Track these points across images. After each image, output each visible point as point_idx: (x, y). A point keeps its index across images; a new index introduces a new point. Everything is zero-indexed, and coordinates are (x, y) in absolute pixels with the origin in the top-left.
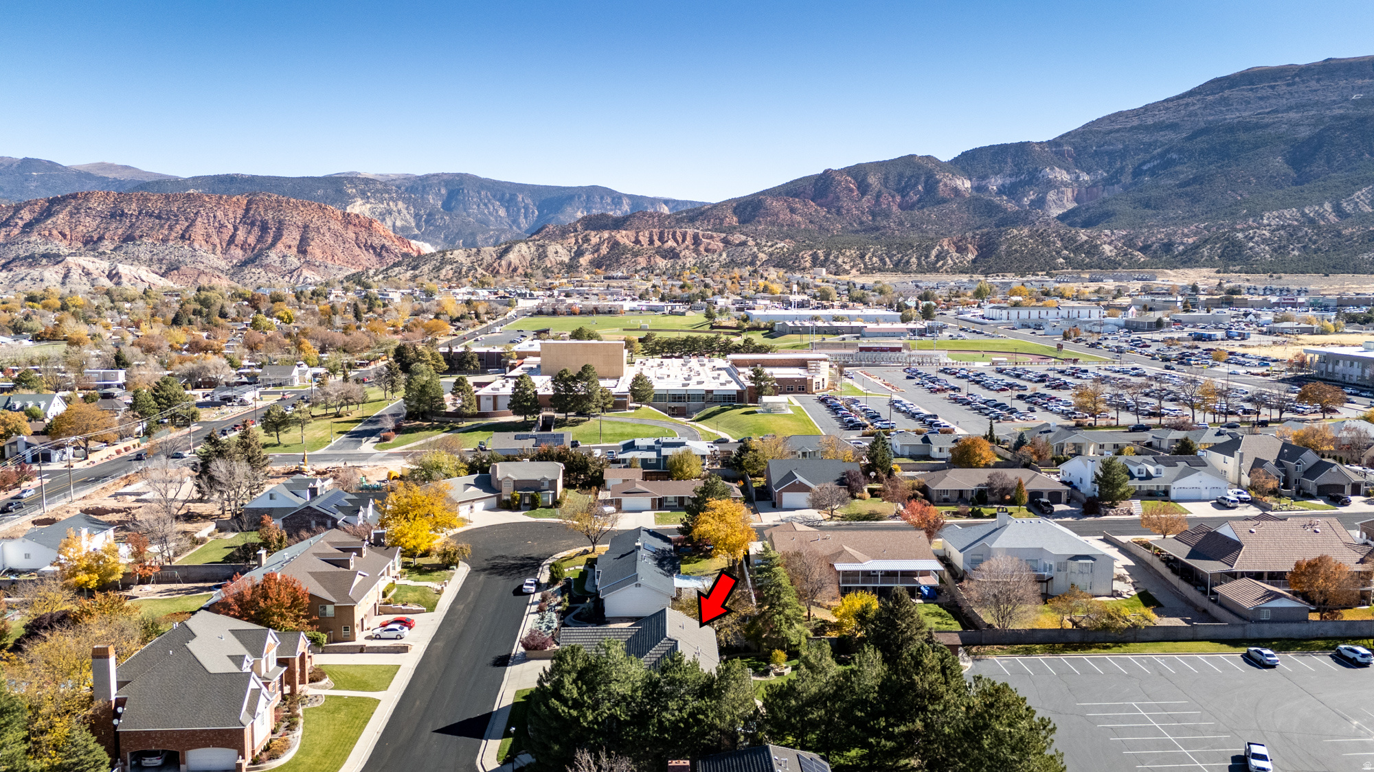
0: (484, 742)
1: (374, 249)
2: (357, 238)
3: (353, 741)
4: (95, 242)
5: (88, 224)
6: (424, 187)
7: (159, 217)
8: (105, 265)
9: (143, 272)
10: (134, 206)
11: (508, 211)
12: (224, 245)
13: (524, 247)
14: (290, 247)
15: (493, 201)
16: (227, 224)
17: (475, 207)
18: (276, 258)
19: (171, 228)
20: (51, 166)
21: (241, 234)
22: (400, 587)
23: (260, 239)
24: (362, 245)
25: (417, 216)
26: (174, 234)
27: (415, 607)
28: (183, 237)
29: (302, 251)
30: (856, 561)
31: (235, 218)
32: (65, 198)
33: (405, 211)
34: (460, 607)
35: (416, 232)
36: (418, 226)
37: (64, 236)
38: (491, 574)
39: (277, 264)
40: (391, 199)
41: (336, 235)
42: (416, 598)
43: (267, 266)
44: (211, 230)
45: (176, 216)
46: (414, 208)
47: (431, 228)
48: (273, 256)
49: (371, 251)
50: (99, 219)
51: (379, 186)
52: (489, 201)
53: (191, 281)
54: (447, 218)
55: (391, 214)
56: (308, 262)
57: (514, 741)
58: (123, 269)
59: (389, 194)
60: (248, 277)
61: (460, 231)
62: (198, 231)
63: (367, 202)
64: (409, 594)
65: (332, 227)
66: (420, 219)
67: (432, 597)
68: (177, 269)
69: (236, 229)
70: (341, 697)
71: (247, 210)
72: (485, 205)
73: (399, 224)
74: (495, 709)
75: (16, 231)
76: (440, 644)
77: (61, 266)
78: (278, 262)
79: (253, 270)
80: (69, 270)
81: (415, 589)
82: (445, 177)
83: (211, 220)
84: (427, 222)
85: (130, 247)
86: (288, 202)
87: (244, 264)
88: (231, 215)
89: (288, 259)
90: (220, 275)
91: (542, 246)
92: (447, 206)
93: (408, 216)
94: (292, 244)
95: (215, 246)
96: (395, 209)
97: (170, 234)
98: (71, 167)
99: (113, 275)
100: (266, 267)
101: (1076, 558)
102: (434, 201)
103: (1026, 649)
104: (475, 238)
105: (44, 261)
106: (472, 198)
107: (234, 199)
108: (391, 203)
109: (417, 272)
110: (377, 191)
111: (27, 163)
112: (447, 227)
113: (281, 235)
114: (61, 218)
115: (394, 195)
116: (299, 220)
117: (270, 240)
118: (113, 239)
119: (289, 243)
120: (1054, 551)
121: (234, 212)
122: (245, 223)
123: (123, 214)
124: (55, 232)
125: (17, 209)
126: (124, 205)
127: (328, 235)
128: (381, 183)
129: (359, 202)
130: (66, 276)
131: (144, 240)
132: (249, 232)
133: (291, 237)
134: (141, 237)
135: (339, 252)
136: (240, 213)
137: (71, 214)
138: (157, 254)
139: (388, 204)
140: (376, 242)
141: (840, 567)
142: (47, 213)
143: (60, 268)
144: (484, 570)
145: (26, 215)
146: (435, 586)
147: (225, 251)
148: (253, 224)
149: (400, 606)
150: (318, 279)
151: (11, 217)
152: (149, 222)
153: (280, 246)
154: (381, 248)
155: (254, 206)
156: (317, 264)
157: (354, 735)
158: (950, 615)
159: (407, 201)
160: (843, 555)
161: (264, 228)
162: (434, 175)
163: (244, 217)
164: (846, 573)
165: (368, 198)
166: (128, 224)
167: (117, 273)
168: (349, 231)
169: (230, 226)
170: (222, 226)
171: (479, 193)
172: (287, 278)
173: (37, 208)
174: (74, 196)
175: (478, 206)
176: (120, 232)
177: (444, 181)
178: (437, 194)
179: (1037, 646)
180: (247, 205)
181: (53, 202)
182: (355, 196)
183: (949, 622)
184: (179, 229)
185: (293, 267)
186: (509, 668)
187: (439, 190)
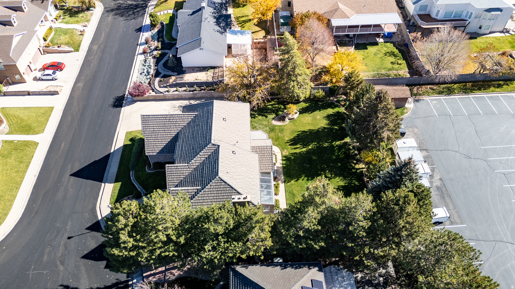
0: (103, 184)
3: (18, 185)
22: (57, 30)
27: (67, 48)
30: (346, 17)
34: (95, 47)
38: (116, 14)
42: (66, 41)
57: (121, 185)
64: (62, 37)
67: (77, 38)
70: (12, 142)
74: (112, 151)
76: (80, 85)
81: (65, 32)
101: (489, 10)
103: (448, 89)
120: (477, 7)
141: (335, 22)
144: (112, 10)
146: (79, 27)
149: (56, 48)
157: (19, 179)
158: (400, 55)
160: (337, 12)
164: (339, 28)
179: (456, 86)
183: (400, 62)
186: (123, 109)
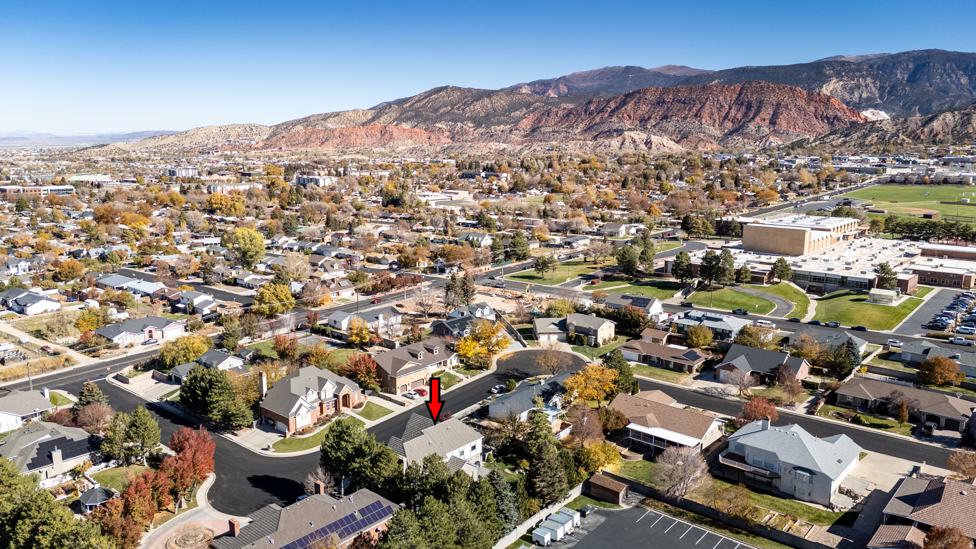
1: (828, 119)
2: (816, 111)
4: (646, 121)
5: (644, 109)
6: (894, 64)
7: (684, 103)
8: (644, 136)
9: (665, 140)
10: (671, 96)
11: (970, 79)
12: (721, 119)
13: (949, 116)
14: (764, 120)
15: (957, 71)
16: (725, 105)
17: (938, 77)
18: (753, 128)
19: (690, 110)
20: (640, 70)
21: (733, 112)
22: (446, 373)
23: (745, 115)
24: (819, 117)
25: (881, 89)
26: (691, 114)
28: (696, 116)
29: (773, 122)
31: (731, 100)
32: (634, 93)
33: (871, 85)
35: (879, 101)
36: (881, 97)
37: (630, 117)
39: (754, 132)
40: (862, 76)
41: (800, 109)
42: (444, 381)
43: (747, 134)
44: (715, 110)
45: (694, 101)
46: (880, 82)
47: (893, 97)
48: (752, 127)
49: (825, 121)
50: (650, 106)
51: (853, 67)
52: (953, 71)
53: (693, 145)
54: (908, 89)
55: (859, 88)
56: (775, 131)
58: (654, 139)
59: (860, 72)
60: (730, 142)
61: (918, 98)
62: (707, 110)
63: (840, 81)
65: (798, 104)
66: (884, 92)
67: (453, 383)
68: (686, 137)
69: (730, 108)
71: (739, 95)
72: (949, 75)
73: (864, 95)
75: (606, 115)
77: (621, 137)
78: (754, 131)
79: (735, 137)
80: (624, 140)
82: (915, 54)
83: (716, 103)
84: (889, 93)
85: (664, 124)
86: (768, 87)
87: (731, 133)
88: (728, 99)
89: (762, 128)
90: (712, 141)
91: (967, 114)
92: (912, 80)
93: (874, 89)
94: (766, 117)
95: (715, 120)
96: (863, 84)
97: (689, 114)
98: (650, 70)
99: (648, 143)
100: (745, 135)
102: (901, 75)
104: (930, 105)
105: (615, 134)
106: (937, 69)
107: (732, 87)
108: (861, 80)
109: (847, 139)
110: (851, 70)
111: (628, 69)
112: (907, 96)
113: (760, 111)
114: (630, 106)
115: (865, 73)
116: (774, 100)
117: (751, 116)
118: (656, 118)
119: (764, 117)
121: (731, 97)
122: (737, 104)
123: (664, 102)
124: (625, 115)
125: (609, 101)
126: (665, 96)
127: (793, 110)
128: (855, 64)
129: (834, 80)
130: (622, 144)
131: (673, 118)
132: (738, 110)
133: (767, 113)
134: (672, 116)
135: (800, 123)
136: (735, 96)
137: (636, 103)
138: (679, 127)
139: (858, 81)
140: (831, 113)
142: (624, 103)
143: (620, 139)
144: (498, 374)
145: (613, 105)
147: (721, 124)
148: (742, 104)
150: (780, 143)
151: (605, 107)
152: (678, 106)
153: (758, 119)
154: (834, 119)
155: (745, 91)
156: (782, 132)
159: (875, 77)
161: (749, 107)
162: (905, 53)
163: (737, 99)
165: (842, 76)
166: (666, 108)
167: (650, 141)
168: (810, 107)
169: (727, 107)
170: (722, 106)
171: (944, 65)
172: (758, 143)
173: (619, 101)
174: (639, 92)
175: (942, 76)
176: (660, 113)
177: (913, 57)
178: (904, 69)
180: (740, 91)
181: (627, 96)
182: (832, 76)
184: (694, 110)
185: (764, 135)
187: (907, 65)
